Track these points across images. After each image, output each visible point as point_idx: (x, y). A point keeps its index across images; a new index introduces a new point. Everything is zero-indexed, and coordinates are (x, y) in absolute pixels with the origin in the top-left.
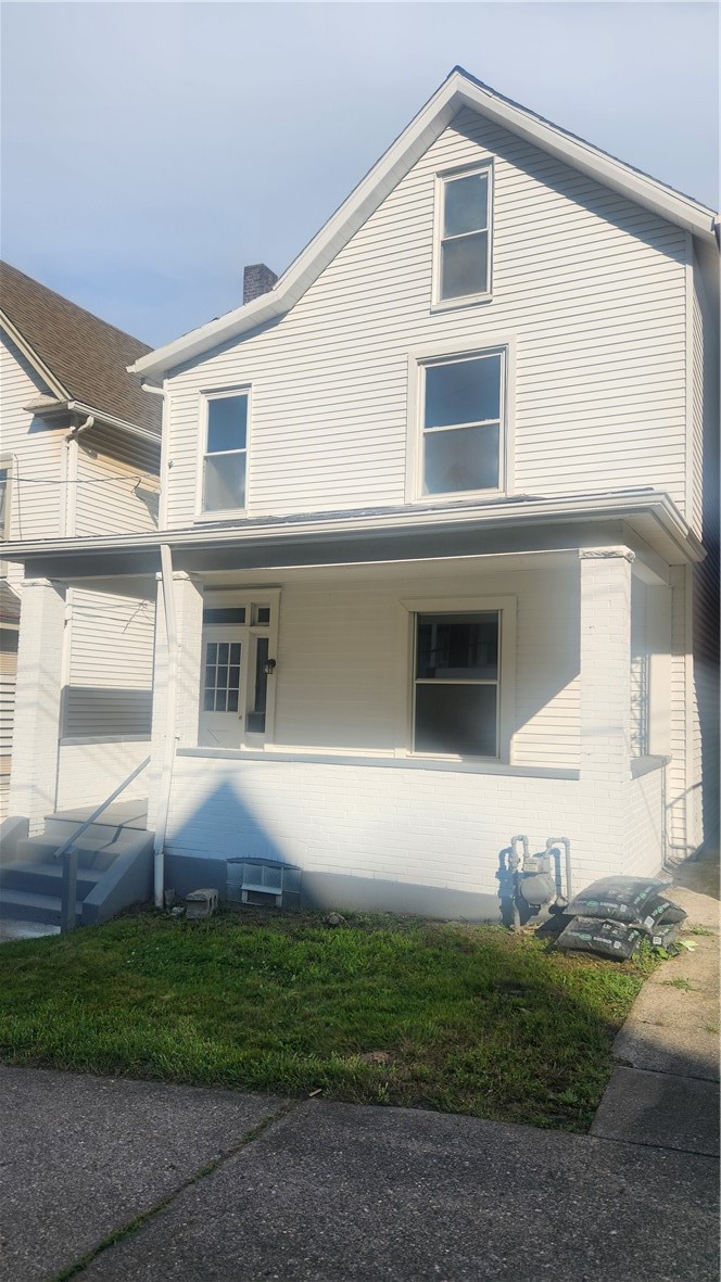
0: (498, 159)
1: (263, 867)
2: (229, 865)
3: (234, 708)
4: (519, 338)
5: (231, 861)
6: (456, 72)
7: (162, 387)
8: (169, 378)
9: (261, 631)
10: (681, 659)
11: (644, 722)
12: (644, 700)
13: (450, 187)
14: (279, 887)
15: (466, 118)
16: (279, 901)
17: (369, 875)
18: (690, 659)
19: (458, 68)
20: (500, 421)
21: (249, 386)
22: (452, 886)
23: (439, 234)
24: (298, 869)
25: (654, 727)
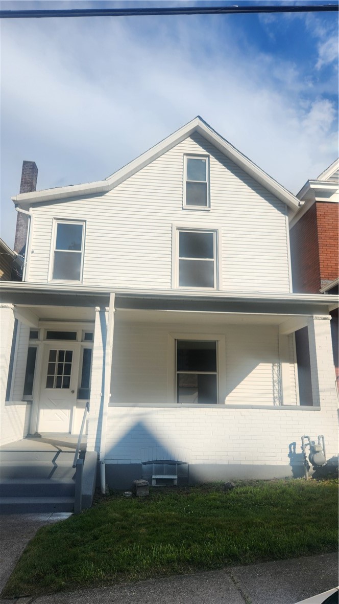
0: (211, 156)
1: (165, 465)
2: (144, 466)
3: (67, 386)
4: (223, 228)
5: (145, 464)
6: (198, 118)
7: (29, 211)
8: (33, 207)
9: (87, 345)
10: (293, 365)
11: (281, 391)
12: (280, 382)
13: (189, 160)
14: (174, 474)
15: (197, 135)
16: (176, 482)
17: (226, 463)
18: (296, 365)
19: (199, 117)
20: (214, 260)
21: (85, 221)
22: (268, 463)
23: (185, 180)
24: (185, 463)
25: (285, 393)
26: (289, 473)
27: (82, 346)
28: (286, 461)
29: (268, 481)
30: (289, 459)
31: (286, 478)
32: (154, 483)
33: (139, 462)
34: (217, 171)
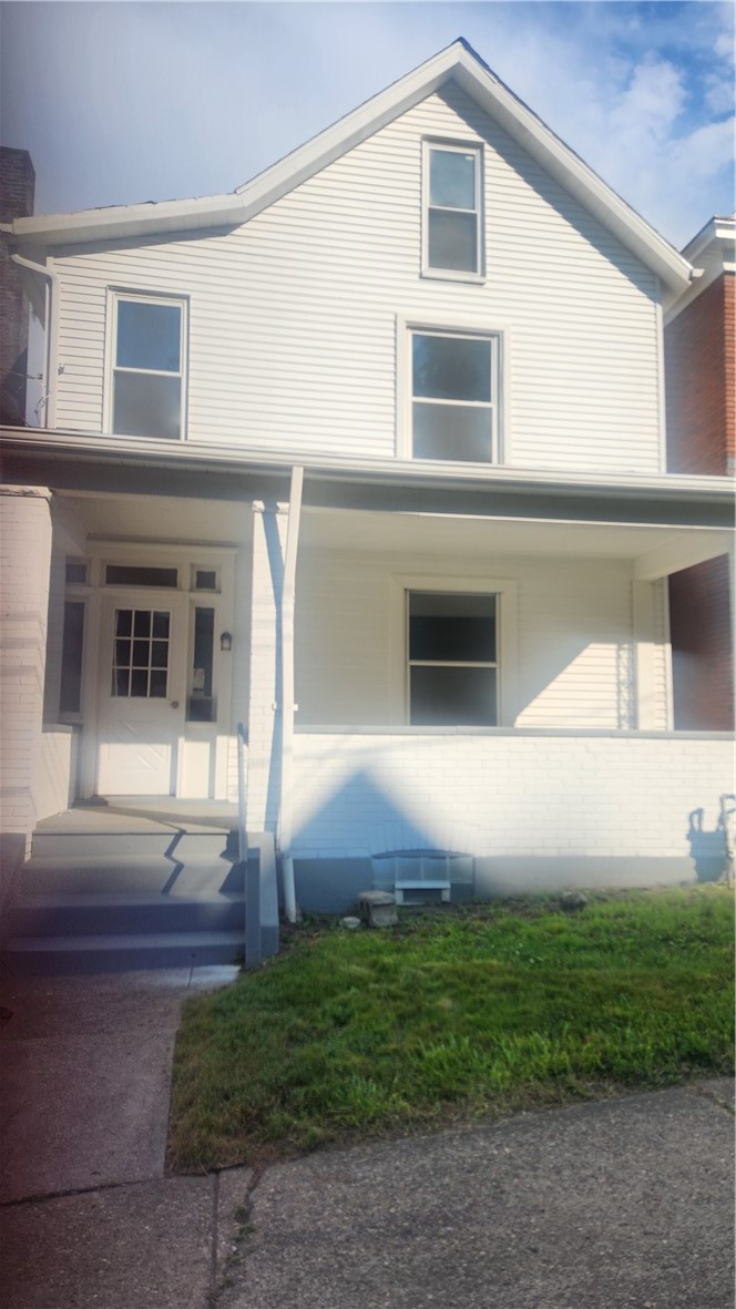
0: (487, 147)
1: (422, 860)
2: (375, 862)
4: (514, 329)
5: (378, 857)
6: (459, 43)
7: (45, 265)
8: (56, 257)
10: (660, 647)
13: (435, 154)
14: (441, 877)
15: (456, 91)
16: (446, 896)
17: (553, 853)
18: (668, 647)
19: (461, 39)
20: (492, 405)
21: (187, 298)
23: (427, 204)
24: (466, 855)
25: (642, 709)
26: (690, 874)
27: (191, 602)
28: (680, 848)
29: (645, 889)
30: (688, 844)
31: (683, 884)
32: (399, 898)
33: (363, 853)
34: (501, 184)
